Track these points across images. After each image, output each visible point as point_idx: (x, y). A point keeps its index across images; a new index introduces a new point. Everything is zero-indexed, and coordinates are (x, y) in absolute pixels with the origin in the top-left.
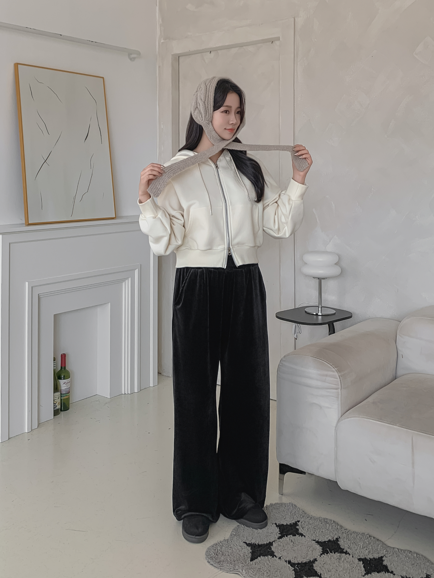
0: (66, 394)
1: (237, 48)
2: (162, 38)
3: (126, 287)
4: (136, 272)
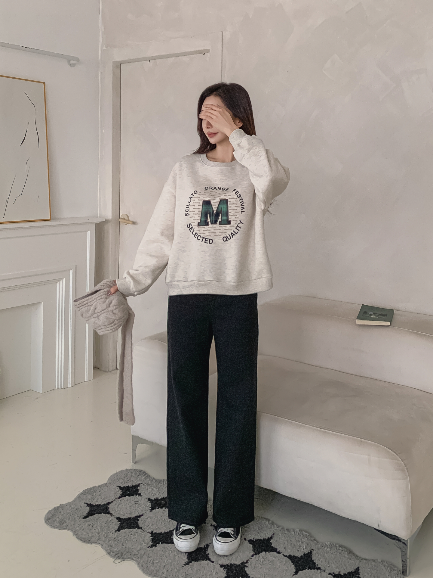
1: (173, 58)
2: (105, 45)
3: (60, 287)
4: (71, 272)
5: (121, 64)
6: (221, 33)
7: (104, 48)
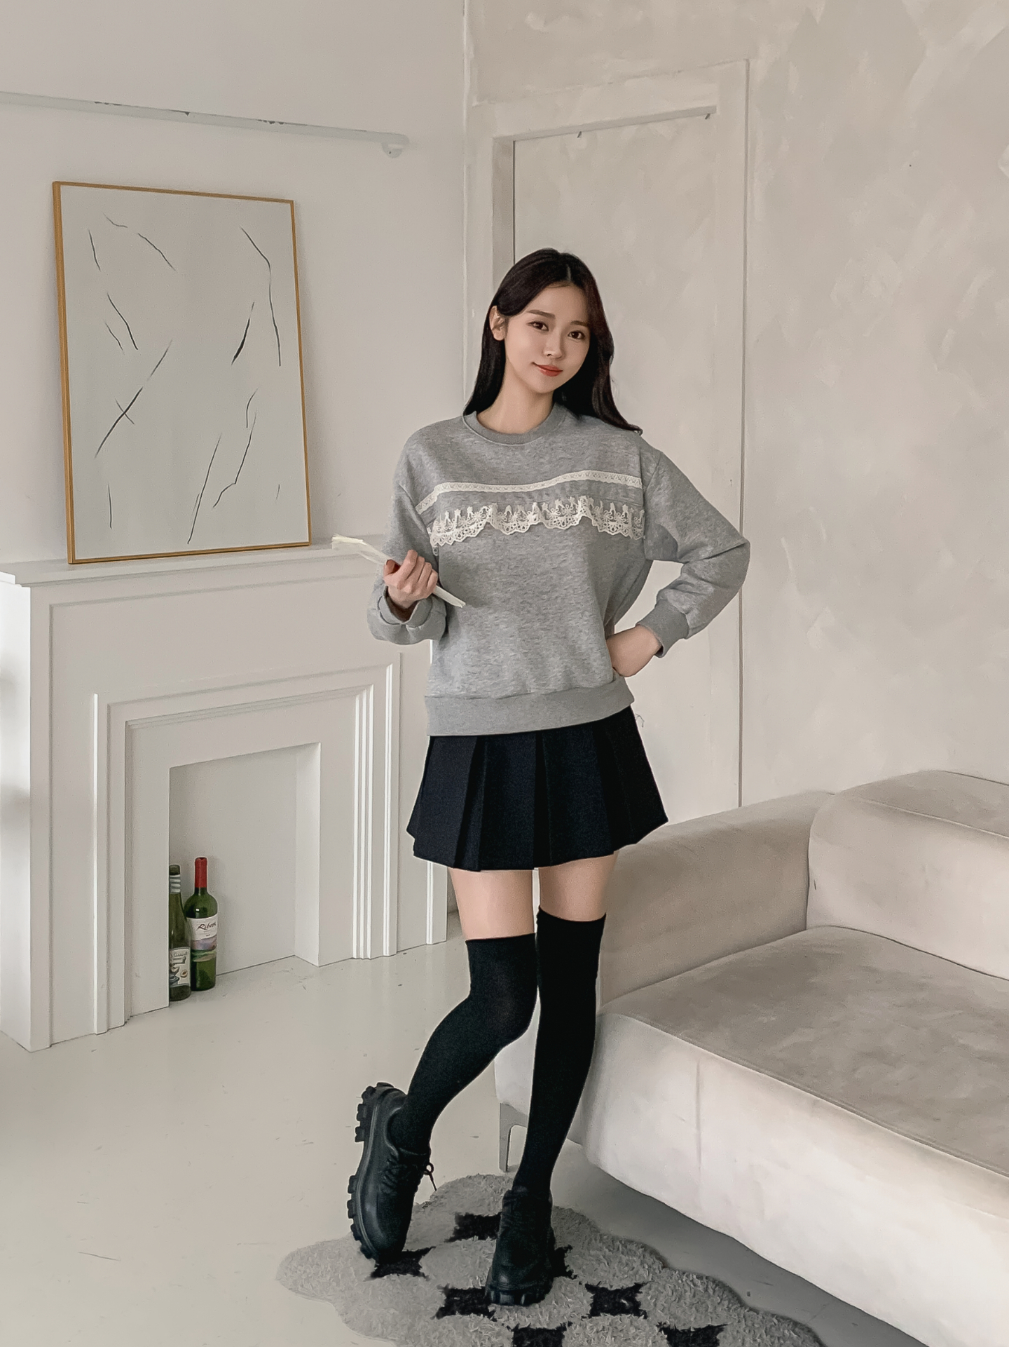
0: (204, 951)
1: (634, 127)
2: (476, 96)
3: (363, 707)
4: (389, 671)
5: (516, 143)
6: (744, 63)
7: (475, 103)
